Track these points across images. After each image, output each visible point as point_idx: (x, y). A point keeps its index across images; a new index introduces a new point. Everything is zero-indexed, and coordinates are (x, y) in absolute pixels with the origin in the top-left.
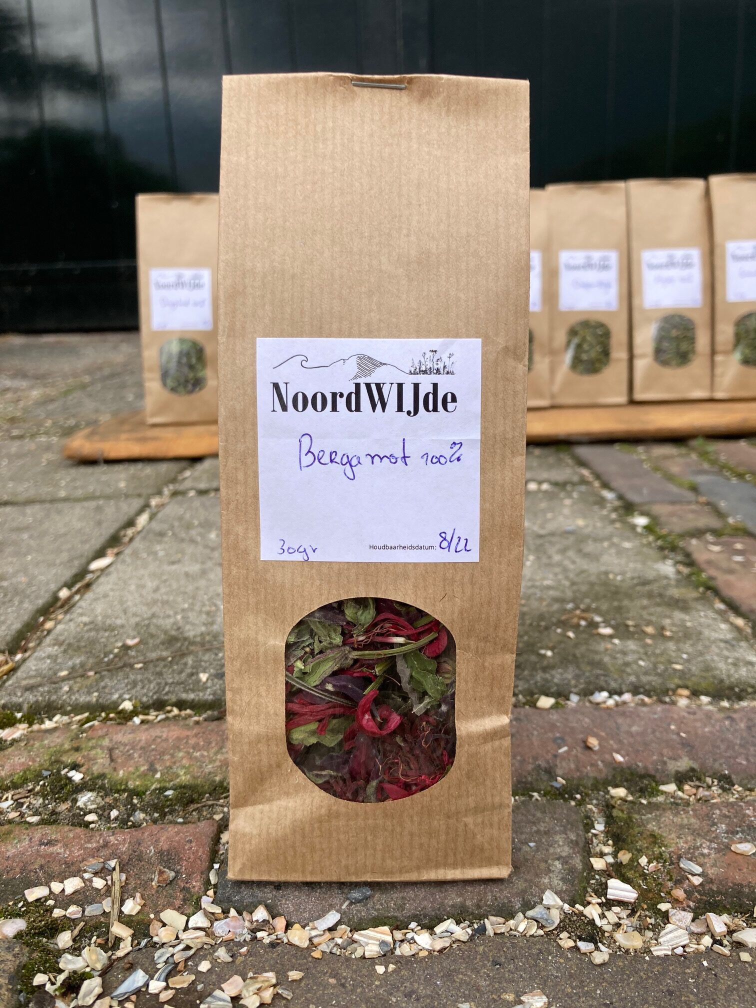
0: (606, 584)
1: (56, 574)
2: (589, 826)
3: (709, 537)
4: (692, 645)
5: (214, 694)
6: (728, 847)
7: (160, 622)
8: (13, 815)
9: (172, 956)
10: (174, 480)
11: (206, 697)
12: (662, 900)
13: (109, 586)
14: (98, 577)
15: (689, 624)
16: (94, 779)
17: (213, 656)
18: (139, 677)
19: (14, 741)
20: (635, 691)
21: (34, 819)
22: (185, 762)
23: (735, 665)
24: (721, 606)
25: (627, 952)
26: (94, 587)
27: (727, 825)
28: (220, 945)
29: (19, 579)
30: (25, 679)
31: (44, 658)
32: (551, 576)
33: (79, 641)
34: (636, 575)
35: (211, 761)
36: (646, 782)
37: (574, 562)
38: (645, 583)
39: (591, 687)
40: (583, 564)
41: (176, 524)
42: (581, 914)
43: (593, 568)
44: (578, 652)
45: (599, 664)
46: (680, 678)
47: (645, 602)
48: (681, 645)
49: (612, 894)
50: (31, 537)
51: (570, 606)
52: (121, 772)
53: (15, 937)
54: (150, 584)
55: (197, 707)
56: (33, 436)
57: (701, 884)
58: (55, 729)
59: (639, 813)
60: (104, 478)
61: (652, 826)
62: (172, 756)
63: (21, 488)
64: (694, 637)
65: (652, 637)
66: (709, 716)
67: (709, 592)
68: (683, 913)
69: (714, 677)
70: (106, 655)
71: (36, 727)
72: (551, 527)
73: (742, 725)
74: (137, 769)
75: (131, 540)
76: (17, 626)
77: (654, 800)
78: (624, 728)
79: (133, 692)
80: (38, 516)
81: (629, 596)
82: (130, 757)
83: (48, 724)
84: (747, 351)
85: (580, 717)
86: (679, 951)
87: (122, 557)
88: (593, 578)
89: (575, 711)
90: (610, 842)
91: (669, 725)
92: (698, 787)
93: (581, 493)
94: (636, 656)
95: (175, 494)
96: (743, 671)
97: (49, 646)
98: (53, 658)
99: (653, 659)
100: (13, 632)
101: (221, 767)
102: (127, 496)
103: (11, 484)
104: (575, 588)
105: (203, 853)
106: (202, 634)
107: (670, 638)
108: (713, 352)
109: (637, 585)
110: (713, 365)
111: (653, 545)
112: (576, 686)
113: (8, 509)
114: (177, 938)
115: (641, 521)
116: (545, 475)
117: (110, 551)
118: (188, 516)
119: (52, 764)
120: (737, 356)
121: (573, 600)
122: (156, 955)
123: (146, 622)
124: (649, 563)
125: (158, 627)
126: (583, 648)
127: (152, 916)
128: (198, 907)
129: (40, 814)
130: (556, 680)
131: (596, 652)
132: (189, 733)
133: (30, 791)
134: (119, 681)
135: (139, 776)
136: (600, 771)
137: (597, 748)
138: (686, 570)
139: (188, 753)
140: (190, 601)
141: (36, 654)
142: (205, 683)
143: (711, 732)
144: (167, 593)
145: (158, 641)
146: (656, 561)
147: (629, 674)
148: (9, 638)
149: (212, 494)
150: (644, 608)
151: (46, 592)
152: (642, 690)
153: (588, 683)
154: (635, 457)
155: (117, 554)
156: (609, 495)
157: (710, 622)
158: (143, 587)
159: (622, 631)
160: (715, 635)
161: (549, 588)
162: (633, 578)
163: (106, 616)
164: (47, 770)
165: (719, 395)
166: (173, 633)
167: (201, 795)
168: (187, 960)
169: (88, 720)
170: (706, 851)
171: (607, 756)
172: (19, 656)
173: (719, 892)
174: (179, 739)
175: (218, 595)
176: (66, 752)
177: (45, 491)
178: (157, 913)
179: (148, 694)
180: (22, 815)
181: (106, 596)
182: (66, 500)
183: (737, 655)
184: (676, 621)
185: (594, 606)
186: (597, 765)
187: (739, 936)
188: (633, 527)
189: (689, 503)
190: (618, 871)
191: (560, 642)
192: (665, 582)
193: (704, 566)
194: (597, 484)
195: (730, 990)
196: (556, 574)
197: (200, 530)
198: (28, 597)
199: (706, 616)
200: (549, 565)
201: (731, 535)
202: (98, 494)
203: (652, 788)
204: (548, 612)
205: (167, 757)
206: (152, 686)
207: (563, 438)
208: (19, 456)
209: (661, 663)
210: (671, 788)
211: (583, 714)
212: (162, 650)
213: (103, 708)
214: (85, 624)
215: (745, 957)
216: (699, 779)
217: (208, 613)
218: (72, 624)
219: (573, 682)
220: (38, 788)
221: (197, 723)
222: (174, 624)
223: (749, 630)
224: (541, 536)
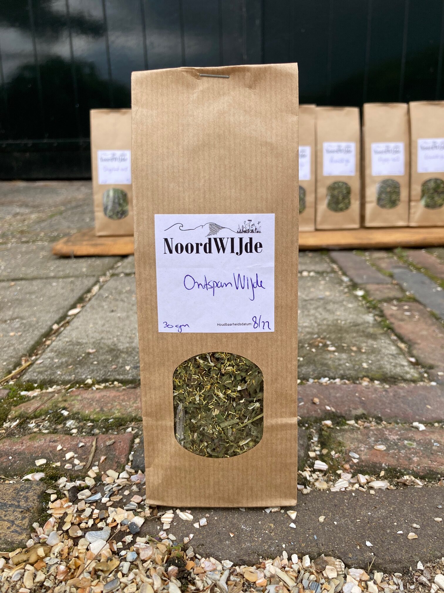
0: (336, 325)
1: (51, 317)
2: (310, 438)
3: (395, 302)
4: (375, 356)
5: (133, 376)
6: (373, 447)
7: (106, 341)
8: (36, 430)
9: (112, 488)
10: (112, 268)
11: (129, 378)
12: (339, 469)
13: (79, 324)
14: (73, 319)
15: (375, 346)
16: (74, 414)
17: (132, 358)
18: (95, 368)
19: (34, 397)
20: (342, 378)
21: (46, 431)
22: (118, 407)
23: (394, 366)
24: (395, 338)
25: (320, 490)
26: (71, 323)
27: (375, 438)
28: (134, 484)
29: (32, 319)
30: (38, 368)
31: (47, 358)
32: (308, 321)
33: (64, 350)
34: (352, 321)
35: (131, 407)
36: (340, 419)
37: (321, 314)
38: (356, 325)
39: (320, 375)
40: (326, 315)
41: (114, 291)
42: (301, 474)
43: (330, 318)
44: (316, 359)
45: (325, 365)
46: (366, 372)
47: (355, 335)
48: (369, 356)
49: (316, 467)
50: (36, 297)
51: (316, 336)
52: (87, 412)
53: (40, 480)
54: (100, 323)
55: (123, 382)
56: (34, 242)
57: (358, 463)
58: (54, 392)
59: (334, 433)
60: (74, 266)
61: (340, 439)
62: (112, 404)
63: (29, 271)
64: (377, 353)
65: (355, 352)
66: (376, 390)
67: (389, 331)
68: (347, 474)
69: (383, 372)
70: (78, 357)
71: (44, 391)
72: (311, 296)
73: (391, 394)
74: (95, 410)
75: (90, 300)
76: (32, 343)
77: (343, 427)
78: (333, 394)
79: (92, 375)
80: (40, 286)
81: (347, 332)
82: (91, 405)
83: (50, 390)
84: (428, 200)
85: (312, 389)
86: (343, 489)
87: (85, 308)
88: (330, 323)
89: (310, 386)
90: (319, 445)
91: (356, 393)
92: (364, 422)
93: (330, 277)
94: (345, 361)
95: (113, 275)
96: (398, 370)
97: (49, 352)
98: (52, 359)
99: (353, 363)
100: (30, 346)
101: (135, 409)
102: (87, 276)
103: (24, 269)
104: (320, 327)
105: (126, 446)
106: (127, 348)
107: (365, 353)
108: (410, 201)
109: (353, 326)
110: (409, 208)
111: (365, 306)
112: (312, 375)
113: (23, 282)
114: (114, 482)
115: (360, 293)
116: (313, 268)
117: (78, 305)
118: (120, 287)
119: (53, 407)
120: (423, 203)
121: (317, 333)
122: (105, 488)
123: (98, 341)
124: (361, 315)
125: (104, 344)
126: (319, 357)
127: (103, 473)
128: (124, 470)
129: (49, 429)
130: (303, 372)
131: (326, 359)
132: (120, 394)
133: (43, 419)
134: (85, 370)
135: (96, 413)
136: (319, 414)
137: (318, 403)
138: (379, 319)
139: (119, 403)
140: (121, 331)
141: (43, 356)
142: (128, 371)
143: (375, 397)
144: (109, 327)
145: (105, 351)
146: (364, 314)
147: (340, 370)
148: (28, 348)
149: (133, 276)
150: (354, 338)
151: (46, 325)
152: (345, 377)
153: (319, 373)
154: (363, 258)
155: (83, 307)
156: (345, 279)
157: (386, 345)
158: (97, 324)
159: (340, 349)
160: (387, 352)
161: (306, 327)
162: (350, 323)
163: (77, 338)
164: (51, 410)
165: (412, 224)
166: (112, 347)
167: (126, 422)
168: (119, 490)
169: (70, 388)
170: (362, 449)
171: (323, 407)
172: (34, 358)
173: (366, 466)
174: (115, 397)
175: (135, 328)
176: (60, 402)
177: (43, 272)
178: (105, 472)
179: (100, 376)
180: (40, 430)
181: (77, 328)
182: (54, 277)
183: (397, 361)
184: (369, 344)
185: (328, 336)
186: (317, 411)
187: (371, 484)
188: (356, 297)
189: (387, 284)
190: (321, 457)
191: (308, 354)
192: (367, 325)
193: (388, 317)
194: (340, 273)
195: (363, 505)
196: (311, 320)
197: (126, 295)
198: (37, 328)
199: (385, 342)
200: (308, 315)
201: (406, 301)
202: (71, 274)
203: (343, 422)
204: (304, 339)
205: (109, 405)
206: (102, 372)
207: (325, 247)
208: (27, 253)
209: (358, 365)
210: (352, 422)
211: (314, 388)
212: (107, 355)
213: (77, 382)
214: (67, 342)
215: (372, 492)
216: (366, 418)
217: (130, 338)
218: (60, 342)
219: (311, 373)
220: (47, 418)
221: (124, 389)
222: (113, 342)
223: (406, 350)
224: (306, 300)
